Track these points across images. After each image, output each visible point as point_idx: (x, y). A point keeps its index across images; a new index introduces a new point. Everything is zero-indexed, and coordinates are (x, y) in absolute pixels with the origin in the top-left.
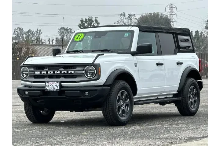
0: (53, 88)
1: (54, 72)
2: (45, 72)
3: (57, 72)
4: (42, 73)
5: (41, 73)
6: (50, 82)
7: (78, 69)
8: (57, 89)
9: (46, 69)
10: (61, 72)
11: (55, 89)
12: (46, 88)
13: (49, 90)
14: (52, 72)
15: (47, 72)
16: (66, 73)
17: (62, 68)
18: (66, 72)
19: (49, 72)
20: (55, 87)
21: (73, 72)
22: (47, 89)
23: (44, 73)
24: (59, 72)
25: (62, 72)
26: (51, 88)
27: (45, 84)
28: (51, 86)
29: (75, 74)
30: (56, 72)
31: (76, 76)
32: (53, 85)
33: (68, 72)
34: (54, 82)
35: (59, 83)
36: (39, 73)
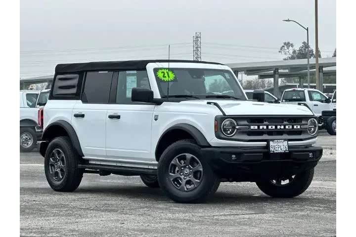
0: (279, 149)
1: (276, 127)
2: (265, 127)
4: (261, 127)
5: (259, 127)
6: (276, 141)
7: (303, 122)
8: (285, 150)
9: (265, 123)
10: (285, 127)
11: (283, 150)
12: (271, 149)
13: (275, 152)
14: (274, 127)
15: (267, 127)
16: (291, 128)
17: (285, 121)
18: (291, 126)
19: (270, 127)
20: (282, 147)
21: (299, 127)
22: (273, 150)
23: (263, 128)
24: (282, 127)
25: (287, 127)
26: (277, 149)
28: (277, 147)
29: (301, 129)
30: (279, 127)
32: (280, 144)
33: (293, 127)
34: (280, 141)
35: (286, 142)
36: (256, 127)
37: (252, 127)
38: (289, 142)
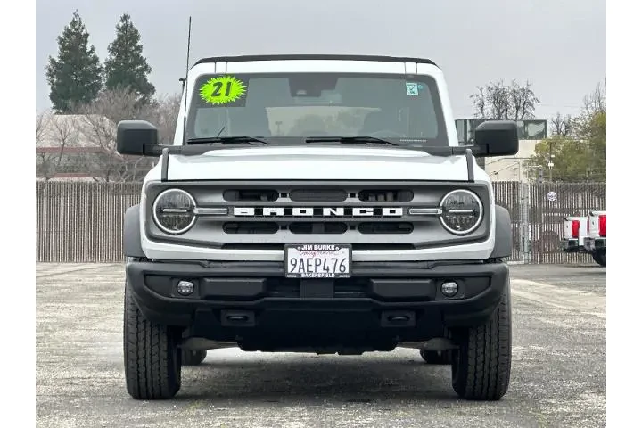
0: (320, 269)
1: (318, 211)
2: (280, 211)
3: (331, 209)
4: (267, 211)
5: (259, 211)
6: (310, 247)
7: (418, 199)
8: (338, 271)
9: (280, 200)
10: (348, 212)
11: (331, 271)
12: (290, 268)
13: (303, 276)
14: (310, 211)
15: (288, 211)
16: (372, 214)
17: (352, 196)
18: (372, 209)
19: (296, 212)
20: (330, 264)
21: (399, 211)
22: (296, 271)
23: (273, 214)
24: (340, 211)
25: (356, 212)
26: (311, 269)
27: (286, 255)
28: (312, 262)
29: (406, 218)
30: (327, 212)
31: (408, 226)
32: (322, 256)
33: (378, 211)
34: (324, 247)
35: (346, 250)
36: (251, 211)
37: (237, 211)
38: (354, 252)
